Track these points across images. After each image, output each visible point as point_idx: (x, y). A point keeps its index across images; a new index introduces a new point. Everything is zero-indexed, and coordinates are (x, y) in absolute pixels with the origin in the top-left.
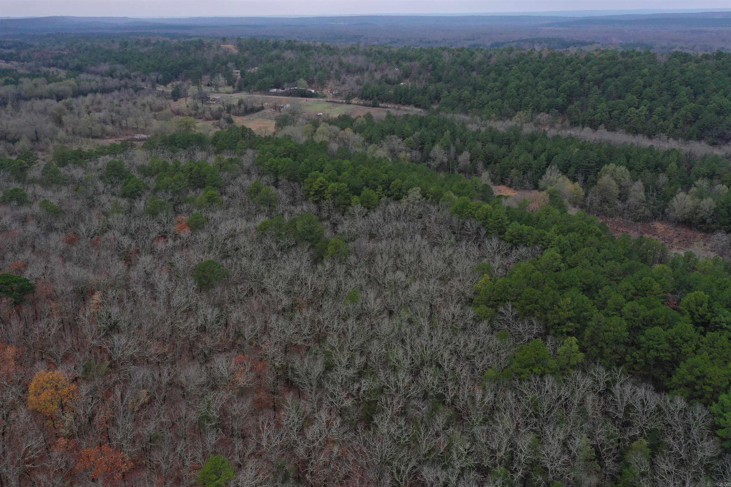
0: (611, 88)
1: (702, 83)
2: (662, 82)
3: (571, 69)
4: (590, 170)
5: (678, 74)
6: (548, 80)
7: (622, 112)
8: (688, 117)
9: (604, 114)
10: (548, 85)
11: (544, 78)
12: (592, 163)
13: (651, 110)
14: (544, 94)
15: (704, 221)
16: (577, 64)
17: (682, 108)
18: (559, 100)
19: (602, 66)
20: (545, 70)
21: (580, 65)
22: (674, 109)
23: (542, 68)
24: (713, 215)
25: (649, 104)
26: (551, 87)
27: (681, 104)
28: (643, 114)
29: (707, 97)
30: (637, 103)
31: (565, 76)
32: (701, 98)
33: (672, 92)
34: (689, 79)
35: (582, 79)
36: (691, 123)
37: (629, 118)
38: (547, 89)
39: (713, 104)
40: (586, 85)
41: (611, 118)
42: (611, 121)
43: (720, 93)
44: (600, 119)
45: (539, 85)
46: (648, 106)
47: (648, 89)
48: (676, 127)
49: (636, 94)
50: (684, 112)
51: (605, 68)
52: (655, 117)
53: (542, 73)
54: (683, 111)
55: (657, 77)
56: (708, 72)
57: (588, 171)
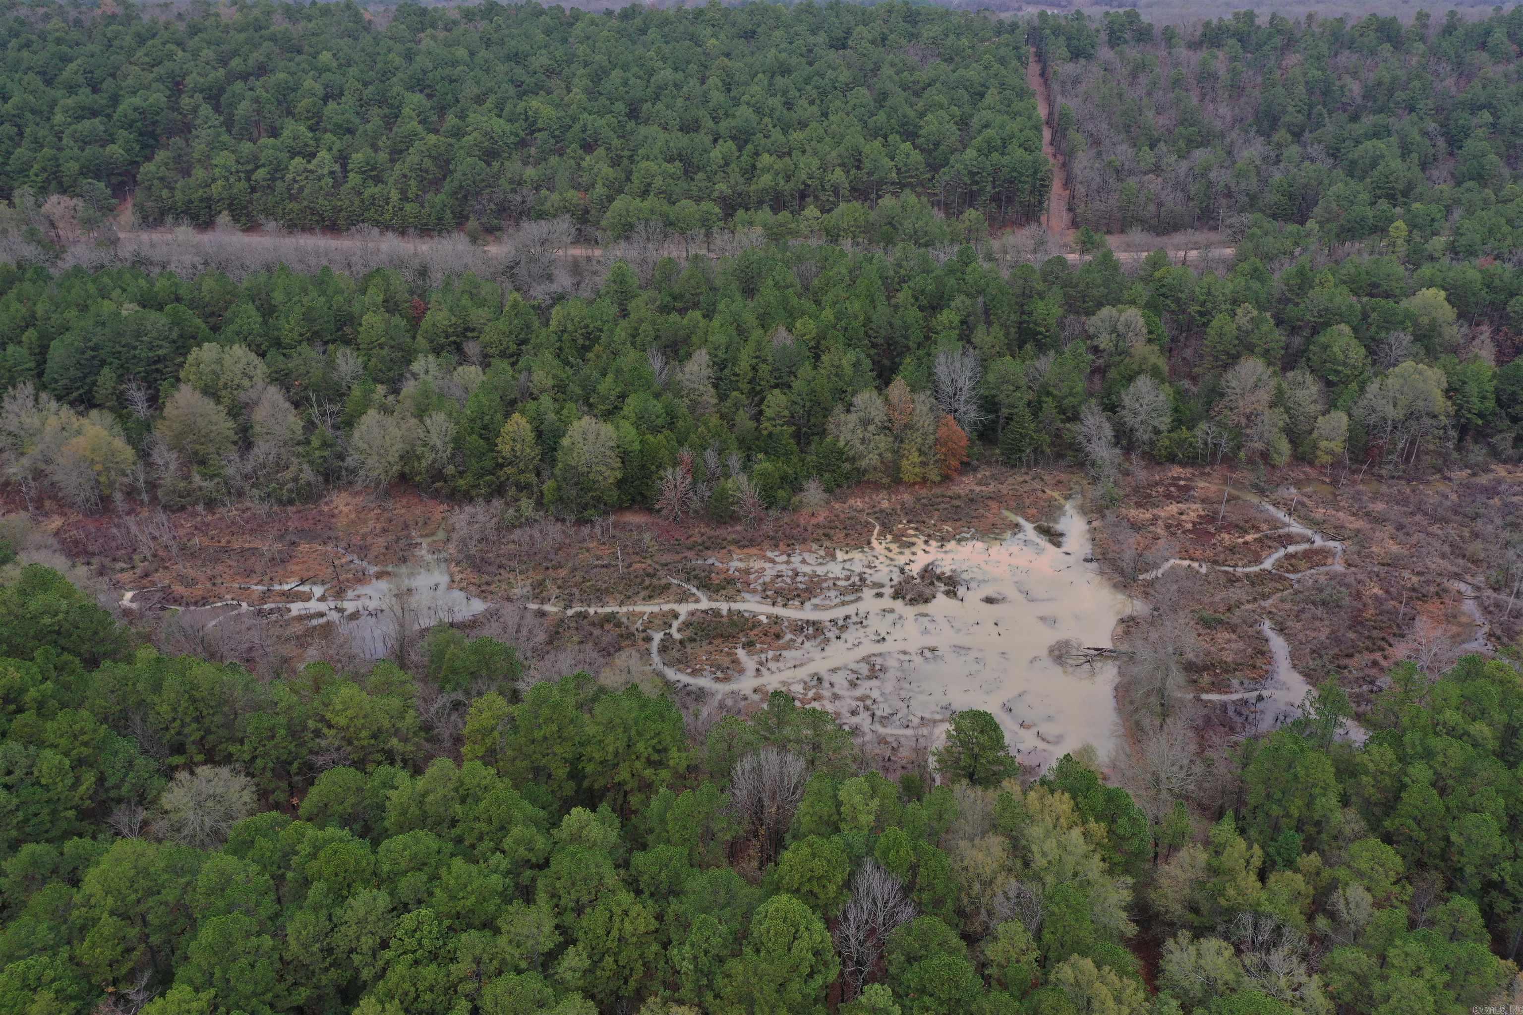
0: (244, 108)
1: (452, 81)
2: (366, 84)
3: (147, 59)
4: (160, 366)
5: (398, 61)
6: (84, 96)
7: (276, 171)
8: (427, 172)
9: (232, 180)
10: (83, 109)
11: (71, 89)
12: (161, 347)
13: (343, 159)
14: (73, 136)
15: (438, 475)
16: (164, 44)
17: (411, 150)
18: (115, 151)
19: (224, 47)
20: (73, 66)
21: (172, 47)
22: (396, 154)
23: (66, 60)
24: (453, 455)
25: (337, 146)
26: (94, 114)
27: (409, 139)
28: (326, 171)
29: (462, 116)
30: (311, 142)
31: (130, 81)
32: (451, 120)
33: (391, 106)
34: (424, 72)
35: (176, 86)
36: (437, 184)
37: (296, 186)
38: (79, 118)
39: (475, 134)
40: (185, 101)
41: (253, 190)
42: (256, 196)
43: (488, 104)
44: (225, 194)
45: (57, 109)
46: (335, 148)
47: (332, 105)
48: (405, 198)
49: (308, 119)
50: (416, 159)
51: (235, 53)
52: (354, 179)
53: (66, 74)
54: (412, 158)
55: (353, 71)
56: (461, 53)
57: (157, 370)
